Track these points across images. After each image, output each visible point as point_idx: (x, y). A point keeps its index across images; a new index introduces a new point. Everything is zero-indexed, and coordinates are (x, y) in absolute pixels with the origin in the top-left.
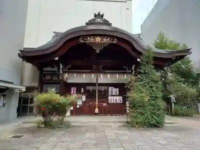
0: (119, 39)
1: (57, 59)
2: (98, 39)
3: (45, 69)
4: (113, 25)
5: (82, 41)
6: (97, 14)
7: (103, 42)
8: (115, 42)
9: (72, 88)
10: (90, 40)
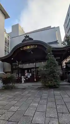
0: (38, 45)
1: (12, 59)
2: (28, 47)
3: (13, 64)
4: (34, 40)
5: (22, 50)
6: (26, 36)
7: (31, 48)
8: (36, 47)
9: (25, 71)
10: (25, 48)
